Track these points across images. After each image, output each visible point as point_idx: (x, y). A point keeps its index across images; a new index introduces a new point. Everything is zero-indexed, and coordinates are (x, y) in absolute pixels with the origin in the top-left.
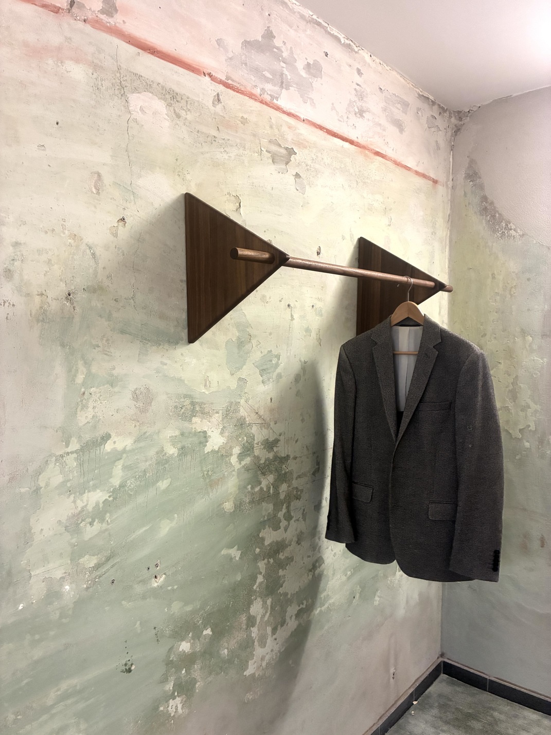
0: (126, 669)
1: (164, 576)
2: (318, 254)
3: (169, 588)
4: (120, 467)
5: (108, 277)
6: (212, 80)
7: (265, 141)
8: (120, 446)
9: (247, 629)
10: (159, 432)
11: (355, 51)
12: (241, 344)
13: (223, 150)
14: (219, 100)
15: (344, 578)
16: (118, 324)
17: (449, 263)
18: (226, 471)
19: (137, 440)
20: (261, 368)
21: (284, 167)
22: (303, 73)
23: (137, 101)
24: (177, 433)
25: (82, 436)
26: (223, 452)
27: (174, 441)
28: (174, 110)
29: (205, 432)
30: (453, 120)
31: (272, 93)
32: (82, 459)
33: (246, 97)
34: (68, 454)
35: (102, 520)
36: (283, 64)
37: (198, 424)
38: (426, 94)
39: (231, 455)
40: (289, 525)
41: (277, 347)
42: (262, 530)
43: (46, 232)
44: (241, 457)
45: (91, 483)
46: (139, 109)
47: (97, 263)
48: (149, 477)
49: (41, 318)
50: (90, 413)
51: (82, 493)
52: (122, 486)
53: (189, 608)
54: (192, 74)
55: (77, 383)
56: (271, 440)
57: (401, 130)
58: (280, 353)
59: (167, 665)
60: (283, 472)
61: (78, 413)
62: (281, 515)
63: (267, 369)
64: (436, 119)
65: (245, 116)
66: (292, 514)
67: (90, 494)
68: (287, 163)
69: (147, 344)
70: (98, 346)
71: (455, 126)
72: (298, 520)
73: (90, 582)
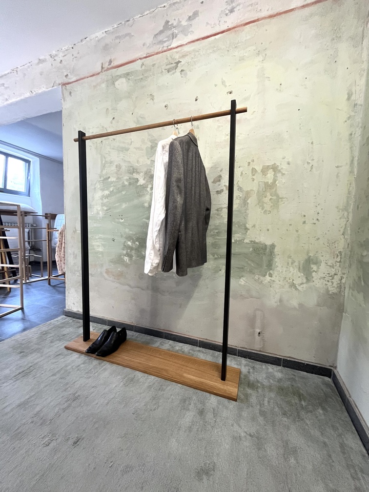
0: (113, 240)
1: (123, 220)
2: (196, 101)
6: (140, 60)
7: (164, 67)
8: (112, 180)
10: (123, 177)
12: (152, 147)
14: (143, 65)
18: (145, 193)
19: (117, 179)
21: (174, 71)
22: (186, 24)
24: (128, 178)
25: (104, 176)
26: (144, 186)
27: (127, 180)
28: (128, 79)
29: (137, 179)
31: (168, 45)
33: (154, 56)
34: (101, 180)
35: (108, 198)
36: (173, 29)
37: (135, 176)
39: (148, 187)
44: (152, 189)
45: (105, 189)
46: (118, 85)
48: (120, 190)
49: (96, 148)
51: (103, 191)
54: (133, 63)
55: (103, 163)
61: (103, 171)
68: (176, 69)
73: (105, 213)
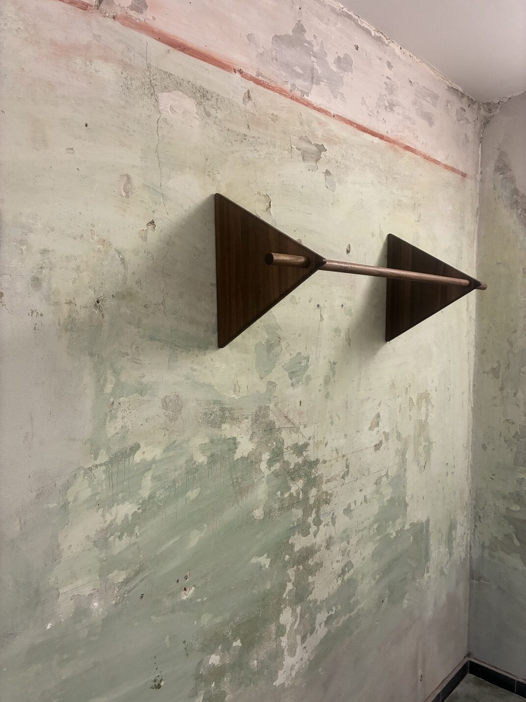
0: (155, 685)
1: (193, 588)
2: (347, 253)
3: (199, 600)
4: (149, 478)
5: (137, 283)
6: (242, 76)
7: (295, 138)
8: (149, 457)
9: (276, 639)
10: (188, 440)
11: (385, 43)
12: (270, 347)
13: (253, 149)
14: (249, 97)
15: (373, 582)
16: (148, 331)
17: (477, 257)
18: (255, 478)
19: (167, 450)
20: (291, 371)
21: (314, 164)
22: (334, 68)
23: (166, 99)
24: (207, 440)
25: (111, 447)
26: (253, 458)
27: (203, 448)
28: (205, 108)
29: (234, 439)
30: (482, 112)
31: (302, 89)
32: (111, 471)
33: (276, 93)
34: (97, 466)
35: (131, 533)
36: (313, 59)
37: (228, 430)
38: (456, 86)
39: (261, 461)
40: (318, 530)
41: (306, 348)
42: (292, 537)
43: (75, 238)
44: (270, 463)
45: (120, 495)
46: (168, 108)
47: (125, 268)
48: (178, 487)
49: (69, 327)
50: (119, 423)
51: (110, 507)
52: (151, 497)
53: (218, 620)
54: (222, 71)
55: (106, 394)
56: (301, 444)
57: (431, 124)
58: (309, 355)
59: (196, 679)
60: (313, 477)
61: (107, 423)
62: (310, 520)
63: (296, 371)
64: (465, 111)
65: (276, 113)
66: (321, 519)
67: (118, 506)
68: (317, 160)
69: (177, 350)
70: (127, 354)
71: (485, 117)
72: (327, 525)
73: (118, 598)
